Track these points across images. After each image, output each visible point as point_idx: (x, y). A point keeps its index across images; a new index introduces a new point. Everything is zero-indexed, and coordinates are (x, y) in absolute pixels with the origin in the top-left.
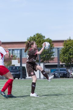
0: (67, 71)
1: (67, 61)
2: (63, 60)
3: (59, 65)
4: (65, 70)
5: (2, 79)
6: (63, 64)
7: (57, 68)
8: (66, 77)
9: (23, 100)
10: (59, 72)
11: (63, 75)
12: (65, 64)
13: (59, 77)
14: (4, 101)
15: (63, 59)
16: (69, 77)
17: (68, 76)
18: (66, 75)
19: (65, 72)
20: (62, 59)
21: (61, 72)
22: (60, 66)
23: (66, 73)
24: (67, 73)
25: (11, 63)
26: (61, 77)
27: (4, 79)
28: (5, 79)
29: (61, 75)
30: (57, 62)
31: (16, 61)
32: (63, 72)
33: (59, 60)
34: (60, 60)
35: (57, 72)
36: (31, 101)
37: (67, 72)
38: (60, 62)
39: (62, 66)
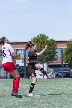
0: (70, 71)
1: (70, 61)
2: (66, 60)
3: (62, 65)
4: (68, 70)
5: (7, 79)
6: (66, 64)
7: (60, 68)
8: (69, 77)
9: (27, 100)
10: (62, 71)
11: (66, 75)
12: (68, 64)
13: (63, 76)
14: (8, 100)
15: (67, 59)
17: (71, 76)
19: (68, 72)
20: (65, 59)
21: (64, 72)
22: (64, 66)
23: (69, 73)
24: (70, 73)
25: (16, 63)
27: (8, 79)
28: (10, 79)
29: (64, 75)
30: (60, 62)
31: (20, 61)
32: (66, 72)
33: (62, 60)
34: (63, 60)
35: (60, 72)
36: (35, 100)
37: (70, 72)
38: (63, 62)
39: (65, 66)
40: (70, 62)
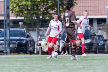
0: (28, 37)
1: (28, 10)
2: (17, 9)
3: (8, 22)
4: (23, 34)
6: (19, 18)
7: (3, 30)
8: (25, 52)
10: (8, 37)
11: (19, 46)
12: (23, 18)
13: (8, 50)
15: (19, 6)
16: (32, 53)
17: (31, 49)
18: (26, 45)
19: (22, 38)
20: (15, 5)
22: (11, 24)
23: (24, 42)
24: (27, 42)
26: (12, 51)
29: (11, 46)
30: (3, 13)
32: (18, 38)
33: (8, 8)
34: (11, 7)
35: (3, 38)
37: (28, 39)
38: (11, 12)
39: (16, 23)
40: (28, 13)
